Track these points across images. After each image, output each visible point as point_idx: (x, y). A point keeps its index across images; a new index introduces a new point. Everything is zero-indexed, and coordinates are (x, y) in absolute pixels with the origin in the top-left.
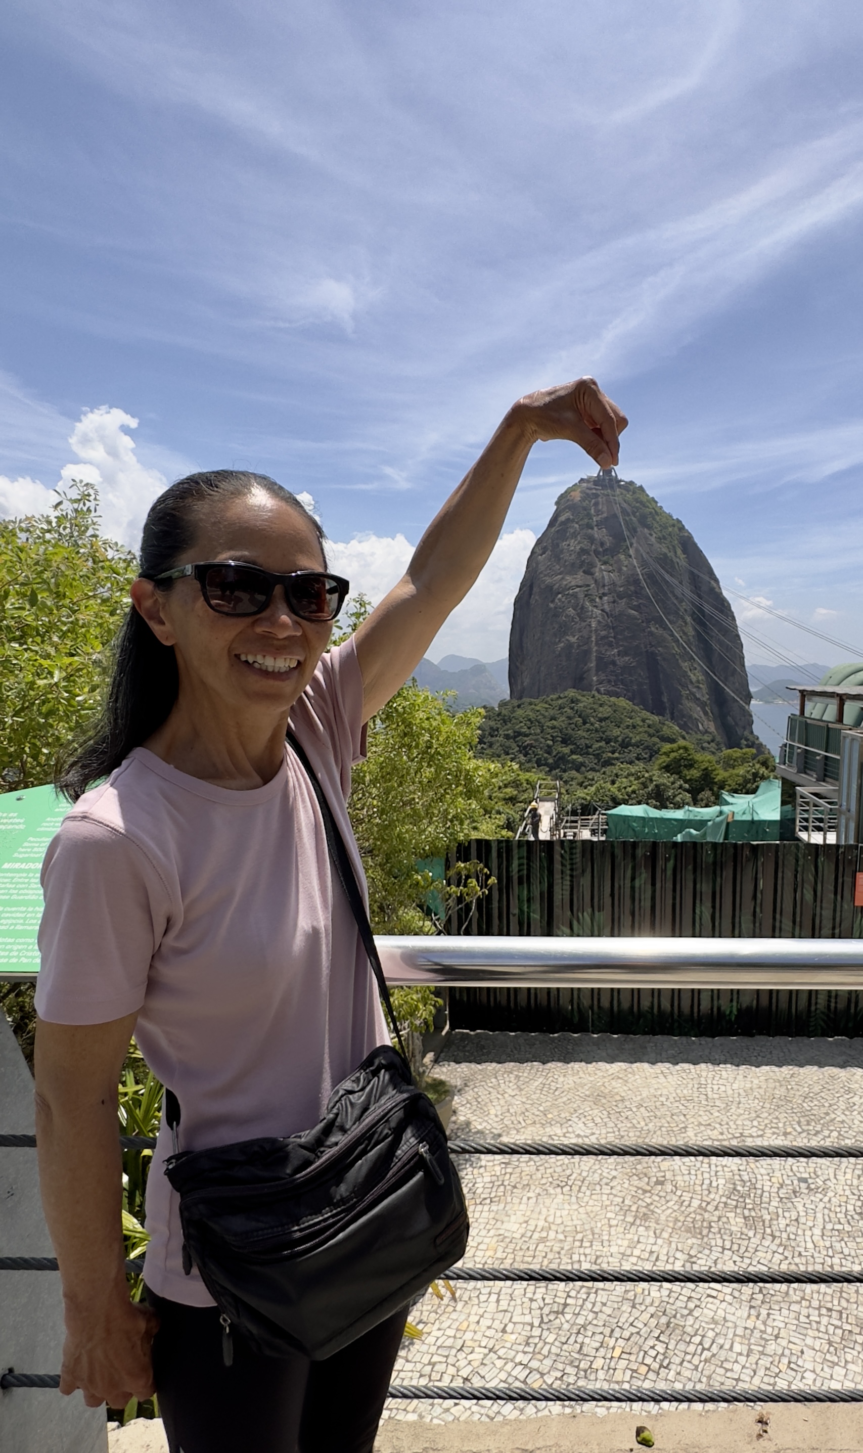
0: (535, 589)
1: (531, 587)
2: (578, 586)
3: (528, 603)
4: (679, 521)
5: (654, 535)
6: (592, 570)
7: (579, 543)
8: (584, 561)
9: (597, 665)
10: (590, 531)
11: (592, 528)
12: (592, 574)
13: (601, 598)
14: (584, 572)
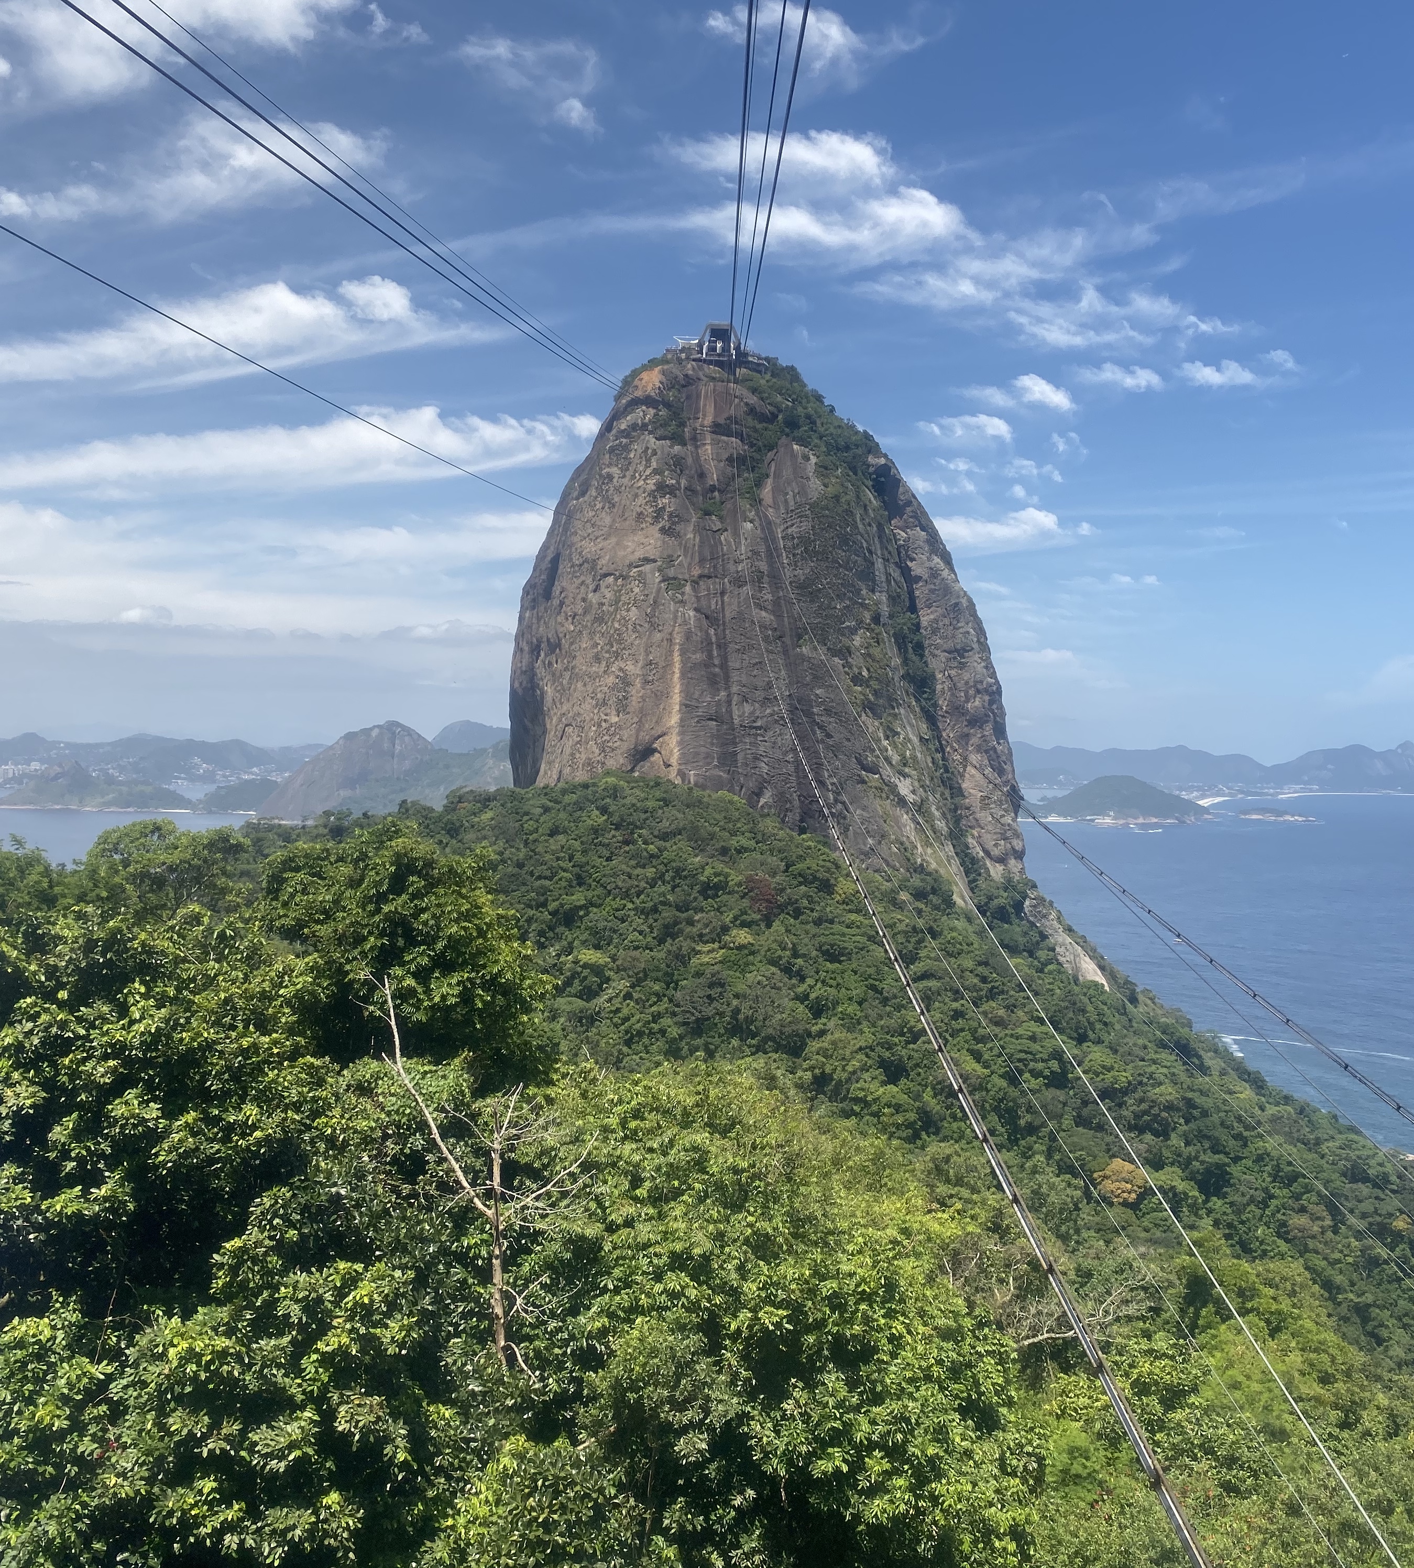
0: (564, 567)
1: (555, 561)
2: (647, 560)
3: (548, 595)
4: (866, 435)
5: (813, 460)
6: (677, 528)
7: (656, 472)
8: (664, 508)
9: (682, 723)
10: (677, 448)
11: (684, 444)
12: (678, 536)
13: (695, 583)
14: (663, 530)
